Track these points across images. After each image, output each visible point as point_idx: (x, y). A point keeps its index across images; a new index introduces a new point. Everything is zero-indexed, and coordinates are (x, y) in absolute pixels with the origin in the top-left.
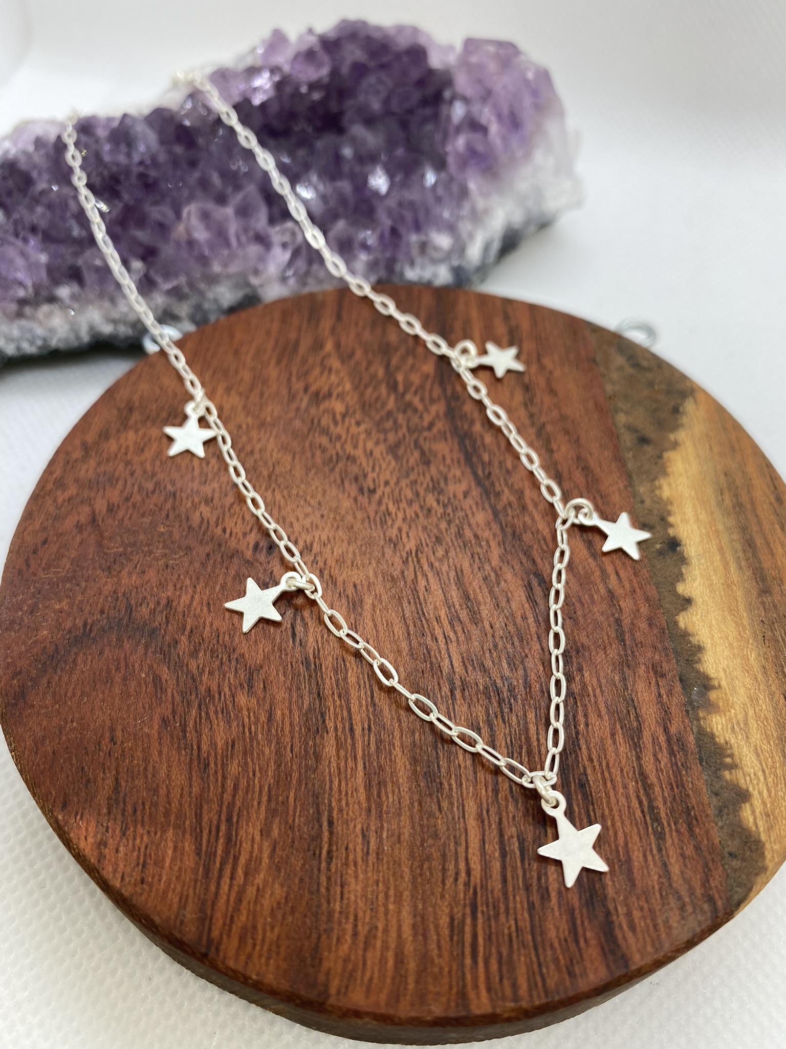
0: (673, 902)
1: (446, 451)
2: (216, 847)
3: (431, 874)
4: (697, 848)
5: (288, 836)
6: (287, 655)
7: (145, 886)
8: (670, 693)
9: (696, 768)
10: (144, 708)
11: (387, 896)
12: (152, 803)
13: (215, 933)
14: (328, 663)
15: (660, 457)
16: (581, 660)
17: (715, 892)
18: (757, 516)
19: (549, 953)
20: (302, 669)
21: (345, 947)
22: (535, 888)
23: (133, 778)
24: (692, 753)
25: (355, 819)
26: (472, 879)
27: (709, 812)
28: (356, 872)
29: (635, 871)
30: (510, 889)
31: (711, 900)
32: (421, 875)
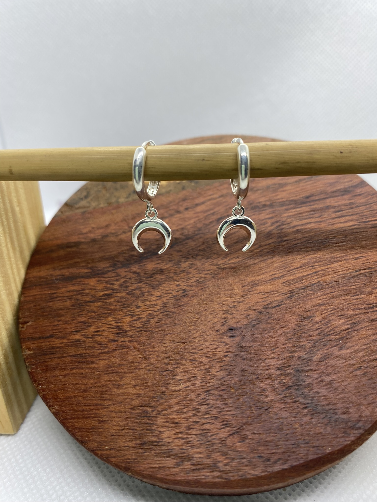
1: (152, 263)
3: (360, 236)
6: (289, 306)
19: (370, 200)
20: (294, 298)
22: (350, 206)
28: (371, 259)
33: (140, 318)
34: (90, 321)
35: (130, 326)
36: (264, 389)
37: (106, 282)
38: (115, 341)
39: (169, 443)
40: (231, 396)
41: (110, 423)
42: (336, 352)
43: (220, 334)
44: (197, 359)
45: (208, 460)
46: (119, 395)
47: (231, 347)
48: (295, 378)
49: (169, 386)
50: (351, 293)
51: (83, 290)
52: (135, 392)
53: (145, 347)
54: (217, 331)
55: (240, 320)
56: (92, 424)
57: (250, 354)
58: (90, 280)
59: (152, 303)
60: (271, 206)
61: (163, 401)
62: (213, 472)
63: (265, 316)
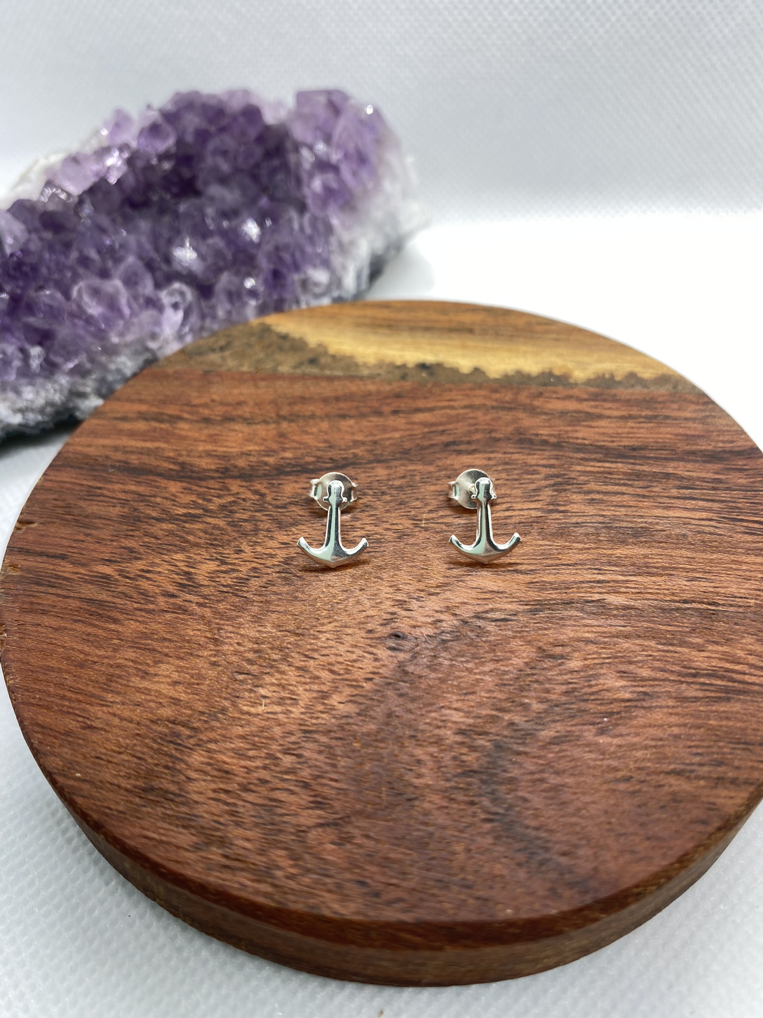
2: (720, 686)
3: (715, 541)
5: (701, 632)
6: (526, 627)
8: (555, 393)
15: (333, 356)
16: (528, 433)
17: (697, 400)
18: (401, 320)
19: (756, 485)
22: (714, 485)
23: (666, 758)
24: (603, 391)
25: (679, 585)
26: (714, 518)
27: (646, 392)
28: (723, 588)
29: (693, 434)
31: (702, 403)
32: (717, 548)
33: (234, 570)
34: (142, 550)
35: (211, 579)
36: (419, 762)
37: (199, 495)
38: (173, 596)
39: (197, 802)
40: (350, 754)
41: (101, 735)
42: (589, 734)
43: (371, 639)
44: (312, 669)
45: (259, 858)
46: (139, 690)
47: (384, 666)
48: (487, 759)
49: (239, 701)
50: (660, 638)
51: (150, 496)
52: (170, 694)
53: (222, 622)
54: (370, 631)
55: (420, 624)
56: (70, 726)
57: (417, 688)
58: (172, 483)
59: (269, 551)
60: (558, 446)
61: (218, 725)
62: (258, 881)
63: (472, 631)
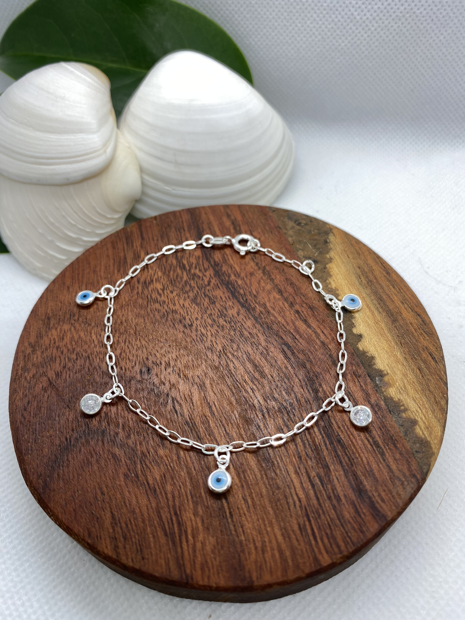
0: (398, 483)
1: (221, 294)
2: (174, 529)
3: (282, 507)
4: (401, 454)
5: (207, 512)
6: (176, 423)
7: (146, 561)
8: (366, 384)
9: (389, 416)
10: (113, 472)
11: (265, 525)
12: (134, 518)
13: (188, 571)
14: (198, 420)
15: (325, 268)
16: (319, 380)
17: (415, 472)
18: (380, 284)
19: (349, 525)
20: (186, 428)
21: (253, 556)
22: (333, 497)
23: (119, 509)
24: (385, 410)
25: (237, 493)
26: (302, 503)
27: (401, 435)
28: (246, 518)
29: (376, 474)
30: (321, 501)
31: (414, 476)
32: (278, 509)
33: (160, 295)
35: (153, 290)
38: (138, 282)
39: (48, 335)
40: (83, 377)
42: (123, 470)
43: (143, 361)
44: (119, 345)
47: (130, 371)
48: (96, 429)
49: (96, 328)
50: (195, 491)
53: (132, 304)
54: (147, 359)
55: (159, 376)
56: (67, 283)
59: (177, 302)
61: (83, 326)
63: (164, 400)
